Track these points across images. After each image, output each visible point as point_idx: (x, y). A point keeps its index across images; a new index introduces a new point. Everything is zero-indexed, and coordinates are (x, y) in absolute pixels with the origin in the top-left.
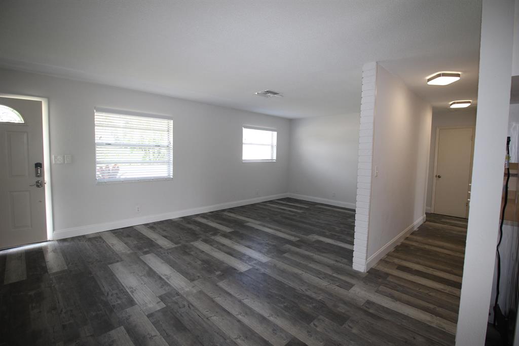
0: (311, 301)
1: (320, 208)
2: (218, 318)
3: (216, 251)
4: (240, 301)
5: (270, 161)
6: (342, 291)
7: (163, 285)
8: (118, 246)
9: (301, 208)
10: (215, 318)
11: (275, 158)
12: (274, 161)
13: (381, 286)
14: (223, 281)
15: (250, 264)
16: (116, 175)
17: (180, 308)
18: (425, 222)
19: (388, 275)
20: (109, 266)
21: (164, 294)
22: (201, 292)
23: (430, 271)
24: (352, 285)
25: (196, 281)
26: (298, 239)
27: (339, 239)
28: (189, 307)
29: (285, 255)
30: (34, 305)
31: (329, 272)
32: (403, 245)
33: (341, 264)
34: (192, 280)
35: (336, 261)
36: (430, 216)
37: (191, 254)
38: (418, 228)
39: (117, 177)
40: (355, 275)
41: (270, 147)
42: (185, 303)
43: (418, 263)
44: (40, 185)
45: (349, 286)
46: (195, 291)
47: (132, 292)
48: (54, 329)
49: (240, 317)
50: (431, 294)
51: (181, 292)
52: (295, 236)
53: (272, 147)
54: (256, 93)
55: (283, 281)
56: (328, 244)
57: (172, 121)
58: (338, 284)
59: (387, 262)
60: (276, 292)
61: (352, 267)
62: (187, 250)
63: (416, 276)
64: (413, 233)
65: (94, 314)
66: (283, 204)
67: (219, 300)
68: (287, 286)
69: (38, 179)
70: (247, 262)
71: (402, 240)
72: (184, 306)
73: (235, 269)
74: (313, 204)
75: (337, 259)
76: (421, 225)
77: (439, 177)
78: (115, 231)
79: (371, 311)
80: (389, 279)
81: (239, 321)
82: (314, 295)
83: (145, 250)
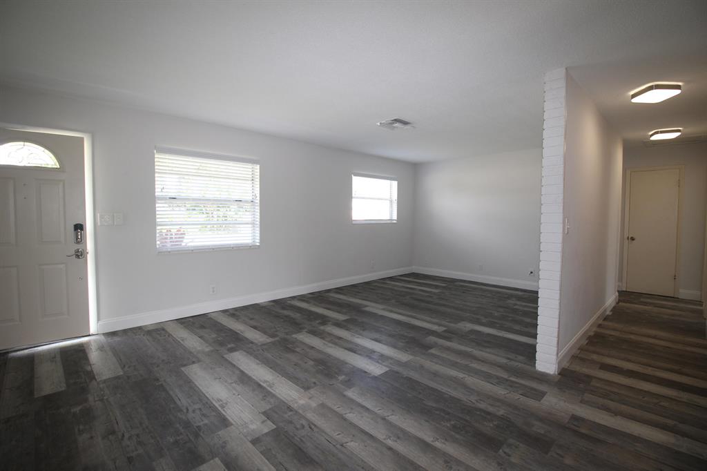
0: (489, 417)
1: (462, 286)
2: (357, 444)
3: (331, 347)
4: (384, 419)
5: (389, 222)
6: (531, 403)
7: (265, 396)
8: (192, 342)
9: (437, 287)
10: (352, 444)
11: (395, 217)
12: (395, 222)
13: (586, 394)
14: (352, 389)
15: (384, 364)
16: (182, 241)
17: (297, 429)
18: (618, 303)
19: (590, 377)
20: (183, 369)
21: (270, 409)
22: (323, 405)
23: (649, 371)
24: (543, 394)
25: (312, 390)
26: (445, 329)
27: (502, 328)
28: (310, 428)
29: (433, 351)
30: (81, 427)
31: (505, 375)
32: (597, 335)
33: (517, 364)
34: (307, 388)
35: (509, 359)
36: (624, 295)
37: (296, 352)
38: (611, 311)
39: (183, 244)
40: (543, 378)
41: (389, 202)
42: (304, 422)
43: (629, 361)
44: (80, 254)
45: (540, 395)
46: (314, 404)
47: (223, 407)
48: (115, 463)
49: (390, 443)
50: (662, 404)
51: (295, 406)
52: (440, 325)
53: (391, 201)
54: (379, 124)
55: (439, 389)
56: (489, 335)
57: (258, 167)
58: (521, 392)
59: (582, 360)
60: (434, 405)
61: (535, 367)
62: (290, 346)
63: (631, 379)
64: (606, 319)
65: (171, 440)
66: (409, 282)
67: (352, 416)
68: (446, 396)
69: (78, 246)
70: (380, 361)
71: (594, 329)
72: (303, 427)
73: (366, 372)
74: (453, 281)
75: (509, 356)
76: (614, 308)
77: (633, 239)
78: (183, 321)
79: (583, 431)
80: (594, 383)
81: (390, 449)
82: (491, 409)
83: (229, 346)
